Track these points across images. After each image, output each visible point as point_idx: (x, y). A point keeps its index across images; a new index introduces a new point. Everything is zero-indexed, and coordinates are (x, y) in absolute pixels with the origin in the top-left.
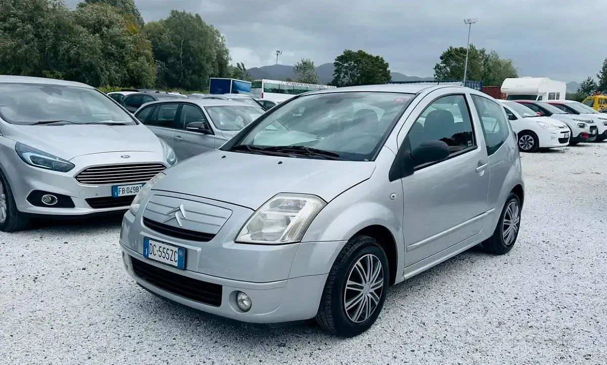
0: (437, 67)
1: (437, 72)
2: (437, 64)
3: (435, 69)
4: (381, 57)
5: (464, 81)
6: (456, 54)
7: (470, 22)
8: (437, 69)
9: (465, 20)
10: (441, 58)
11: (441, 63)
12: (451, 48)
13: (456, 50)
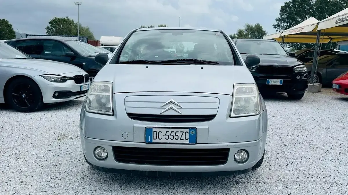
0: (48, 28)
1: (48, 31)
2: (48, 26)
3: (47, 29)
4: (6, 20)
5: (79, 36)
6: (58, 21)
7: (78, 4)
8: (48, 29)
9: (75, 2)
10: (50, 23)
11: (50, 26)
12: (56, 18)
13: (59, 19)
